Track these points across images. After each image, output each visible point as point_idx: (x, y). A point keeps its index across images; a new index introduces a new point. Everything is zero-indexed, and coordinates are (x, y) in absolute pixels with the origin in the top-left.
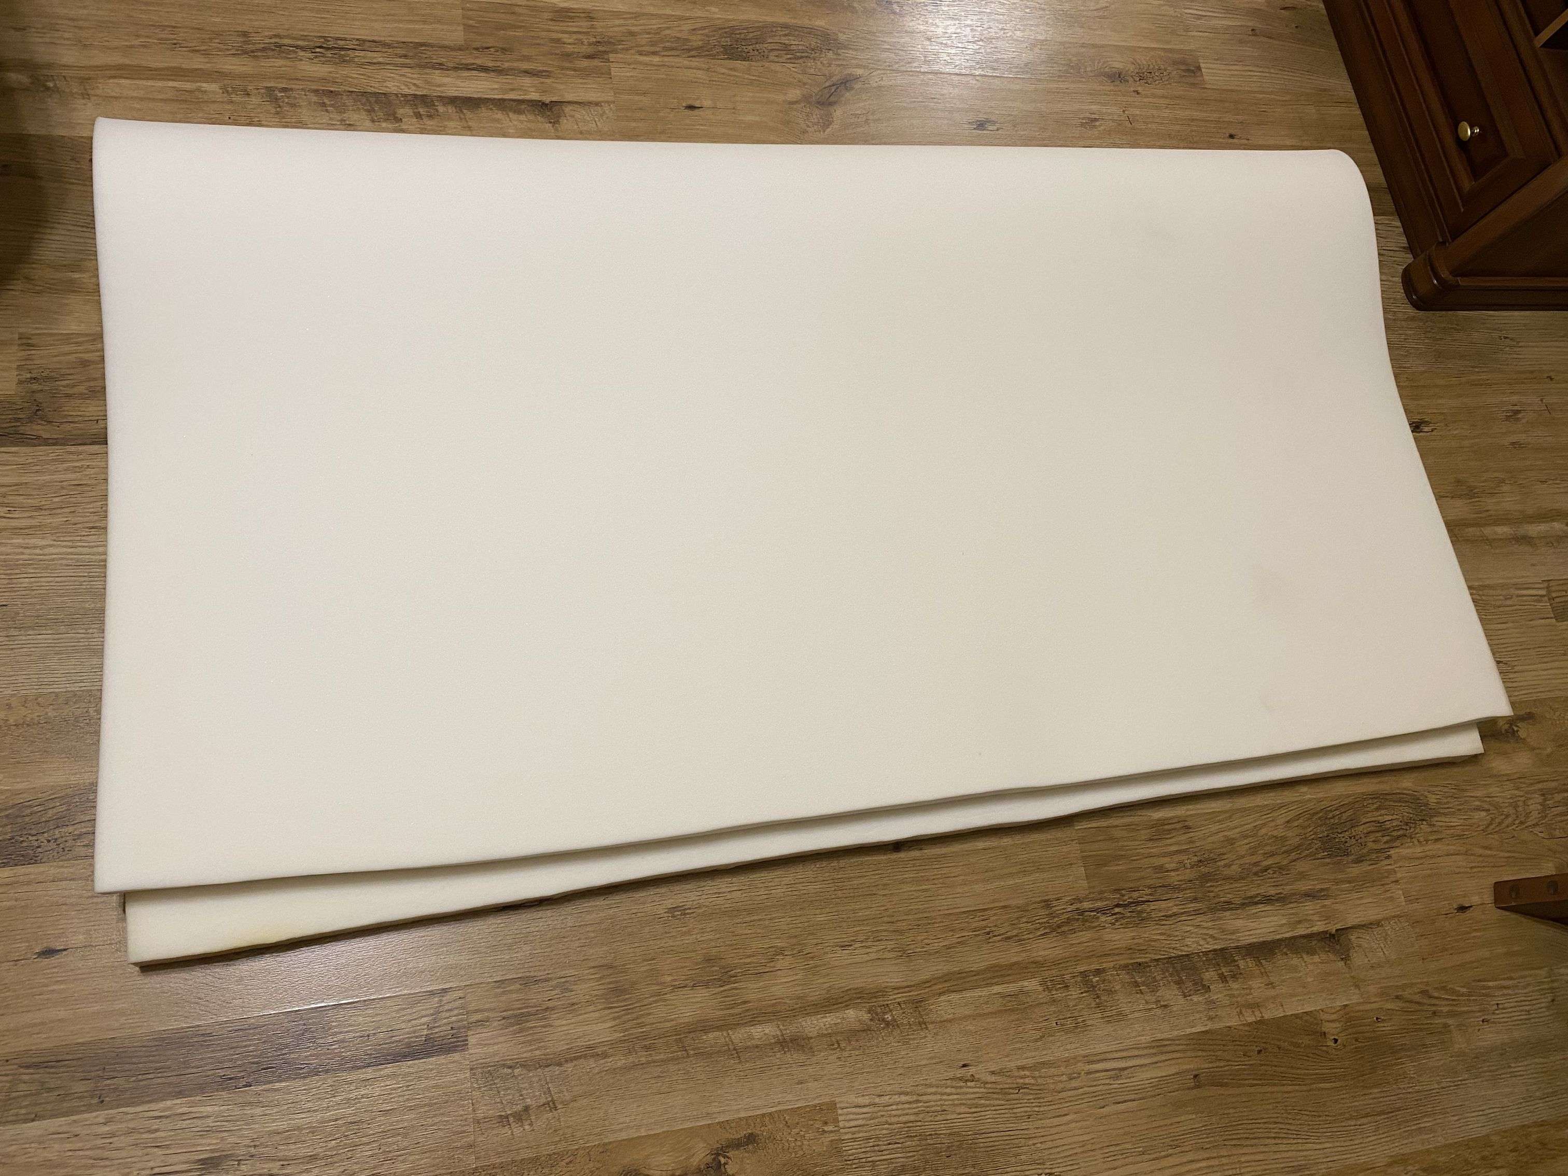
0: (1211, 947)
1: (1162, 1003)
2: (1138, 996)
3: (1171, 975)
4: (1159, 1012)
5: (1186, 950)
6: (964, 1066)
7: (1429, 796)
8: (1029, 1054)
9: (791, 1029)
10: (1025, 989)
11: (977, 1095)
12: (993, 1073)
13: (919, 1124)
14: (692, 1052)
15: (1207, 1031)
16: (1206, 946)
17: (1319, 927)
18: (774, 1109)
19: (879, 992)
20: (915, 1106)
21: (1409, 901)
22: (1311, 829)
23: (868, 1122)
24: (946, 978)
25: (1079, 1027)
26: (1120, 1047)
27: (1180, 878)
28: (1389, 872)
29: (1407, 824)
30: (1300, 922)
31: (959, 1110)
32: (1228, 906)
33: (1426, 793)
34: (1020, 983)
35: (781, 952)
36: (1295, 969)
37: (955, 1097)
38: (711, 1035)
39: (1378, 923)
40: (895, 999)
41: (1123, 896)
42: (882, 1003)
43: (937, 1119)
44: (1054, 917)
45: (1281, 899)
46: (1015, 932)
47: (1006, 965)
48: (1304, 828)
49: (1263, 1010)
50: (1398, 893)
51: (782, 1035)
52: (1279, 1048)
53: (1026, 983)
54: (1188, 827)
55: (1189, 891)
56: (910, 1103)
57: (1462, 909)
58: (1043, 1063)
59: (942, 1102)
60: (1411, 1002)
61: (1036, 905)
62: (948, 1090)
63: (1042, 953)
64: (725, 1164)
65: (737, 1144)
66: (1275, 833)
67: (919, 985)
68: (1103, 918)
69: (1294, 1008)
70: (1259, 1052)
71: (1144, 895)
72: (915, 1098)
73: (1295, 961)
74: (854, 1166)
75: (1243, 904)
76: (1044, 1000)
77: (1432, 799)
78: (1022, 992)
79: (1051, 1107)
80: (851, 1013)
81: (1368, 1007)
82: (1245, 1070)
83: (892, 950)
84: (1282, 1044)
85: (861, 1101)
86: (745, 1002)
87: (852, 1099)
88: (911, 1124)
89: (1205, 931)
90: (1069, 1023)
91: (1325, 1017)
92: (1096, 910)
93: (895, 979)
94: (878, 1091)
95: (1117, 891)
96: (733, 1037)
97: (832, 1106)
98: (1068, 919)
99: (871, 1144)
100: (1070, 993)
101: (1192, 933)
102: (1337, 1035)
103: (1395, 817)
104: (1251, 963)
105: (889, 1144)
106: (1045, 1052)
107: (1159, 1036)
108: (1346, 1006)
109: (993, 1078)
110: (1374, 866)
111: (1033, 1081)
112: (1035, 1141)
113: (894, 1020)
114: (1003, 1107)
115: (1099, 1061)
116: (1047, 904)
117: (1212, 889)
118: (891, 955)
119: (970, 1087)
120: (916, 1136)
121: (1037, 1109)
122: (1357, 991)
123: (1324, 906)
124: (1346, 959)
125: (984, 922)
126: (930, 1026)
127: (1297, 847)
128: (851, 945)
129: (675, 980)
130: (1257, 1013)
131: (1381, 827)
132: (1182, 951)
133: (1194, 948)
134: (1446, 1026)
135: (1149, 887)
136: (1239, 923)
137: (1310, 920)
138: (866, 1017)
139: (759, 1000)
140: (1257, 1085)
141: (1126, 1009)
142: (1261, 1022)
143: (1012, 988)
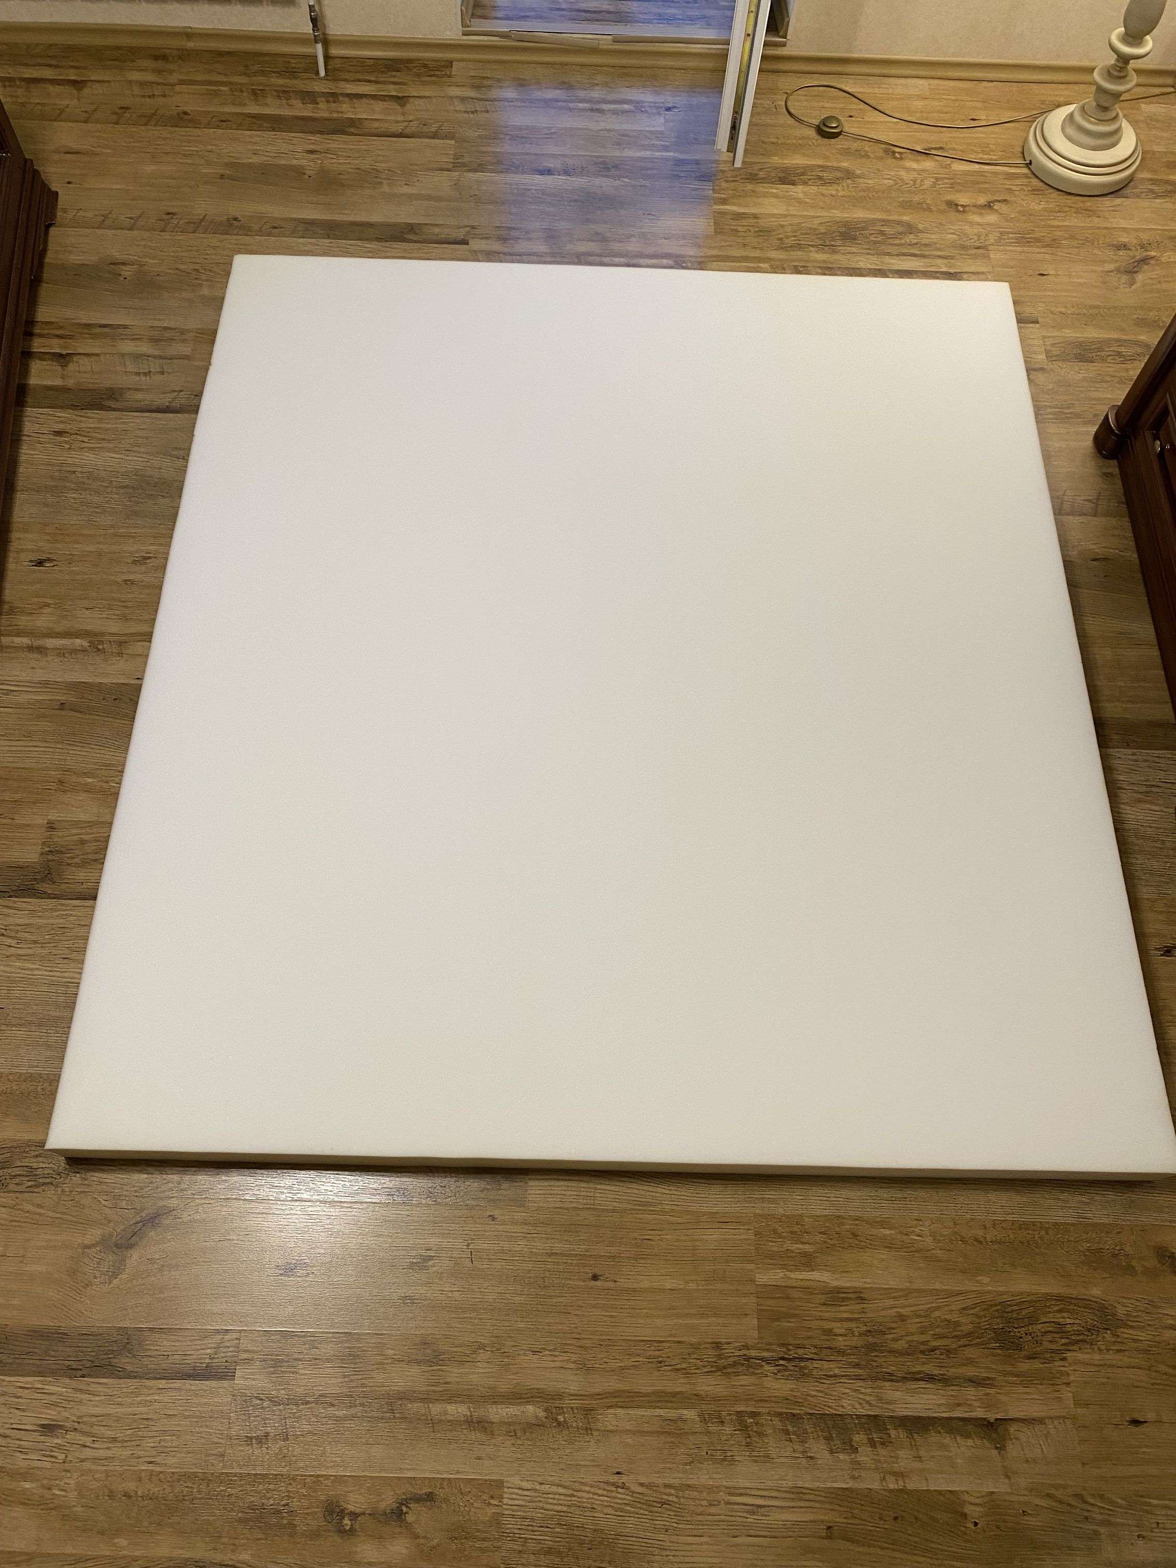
0: (865, 1412)
1: (809, 1455)
2: (787, 1443)
3: (822, 1431)
4: (804, 1461)
5: (841, 1411)
6: (618, 1473)
7: (1119, 1306)
8: (677, 1475)
9: (479, 1413)
10: (684, 1417)
11: (625, 1502)
12: (642, 1485)
13: (570, 1515)
14: (398, 1415)
15: (847, 1488)
16: (861, 1410)
17: (979, 1413)
18: (452, 1476)
19: (560, 1396)
20: (569, 1498)
21: (1077, 1404)
22: (987, 1319)
23: (527, 1504)
24: (617, 1394)
25: (728, 1461)
26: (762, 1486)
27: (847, 1343)
28: (1061, 1372)
29: (1089, 1330)
30: (959, 1405)
31: (607, 1510)
32: (890, 1377)
33: (1116, 1304)
34: (680, 1411)
35: (482, 1347)
36: (944, 1447)
37: (606, 1498)
38: (415, 1405)
39: (1041, 1421)
40: (569, 1404)
41: (790, 1350)
42: (556, 1405)
43: (586, 1514)
44: (722, 1358)
45: (945, 1381)
46: (684, 1366)
47: (671, 1393)
48: (979, 1317)
49: (908, 1481)
50: (1067, 1395)
51: (471, 1416)
52: (916, 1519)
53: (685, 1412)
54: (862, 1298)
55: (853, 1357)
56: (566, 1495)
57: (1135, 1422)
58: (689, 1486)
59: (593, 1501)
60: (1061, 1502)
61: (708, 1346)
62: (600, 1492)
63: (706, 1388)
64: (406, 1513)
65: (418, 1499)
66: (948, 1317)
67: (592, 1396)
68: (767, 1367)
69: (939, 1484)
70: (896, 1519)
71: (809, 1353)
72: (571, 1492)
73: (947, 1440)
74: (509, 1539)
75: (905, 1378)
76: (699, 1430)
77: (1121, 1311)
78: (681, 1419)
79: (688, 1527)
80: (530, 1408)
81: (1015, 1498)
82: (878, 1532)
83: (575, 1362)
84: (921, 1516)
85: (525, 1485)
86: (446, 1383)
87: (516, 1480)
88: (562, 1514)
89: (862, 1396)
90: (719, 1455)
91: (966, 1497)
92: (762, 1359)
93: (573, 1388)
94: (540, 1479)
95: (783, 1345)
96: (432, 1410)
97: (500, 1484)
98: (734, 1362)
99: (526, 1523)
100: (724, 1428)
101: (849, 1396)
102: (977, 1519)
103: (1077, 1321)
104: (902, 1434)
105: (542, 1527)
106: (691, 1476)
107: (800, 1484)
108: (993, 1493)
109: (640, 1490)
110: (1047, 1365)
111: (675, 1500)
112: (668, 1553)
113: (565, 1421)
114: (645, 1517)
115: (741, 1495)
116: (717, 1346)
117: (876, 1359)
118: (572, 1366)
119: (619, 1493)
120: (564, 1525)
121: (675, 1525)
122: (1007, 1481)
123: (987, 1394)
124: (1001, 1448)
125: (657, 1352)
126: (595, 1433)
127: (969, 1334)
128: (541, 1352)
129: (395, 1355)
130: (901, 1483)
131: (1060, 1329)
132: (836, 1410)
133: (848, 1410)
134: (1096, 1533)
135: (815, 1347)
136: (898, 1395)
137: (971, 1405)
138: (542, 1414)
139: (458, 1383)
140: (888, 1548)
141: (773, 1452)
142: (903, 1491)
143: (671, 1414)
